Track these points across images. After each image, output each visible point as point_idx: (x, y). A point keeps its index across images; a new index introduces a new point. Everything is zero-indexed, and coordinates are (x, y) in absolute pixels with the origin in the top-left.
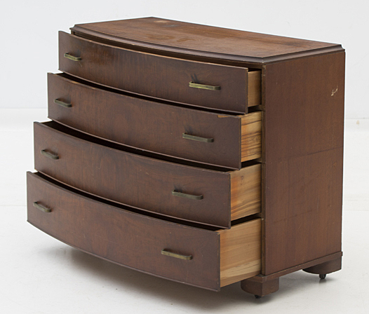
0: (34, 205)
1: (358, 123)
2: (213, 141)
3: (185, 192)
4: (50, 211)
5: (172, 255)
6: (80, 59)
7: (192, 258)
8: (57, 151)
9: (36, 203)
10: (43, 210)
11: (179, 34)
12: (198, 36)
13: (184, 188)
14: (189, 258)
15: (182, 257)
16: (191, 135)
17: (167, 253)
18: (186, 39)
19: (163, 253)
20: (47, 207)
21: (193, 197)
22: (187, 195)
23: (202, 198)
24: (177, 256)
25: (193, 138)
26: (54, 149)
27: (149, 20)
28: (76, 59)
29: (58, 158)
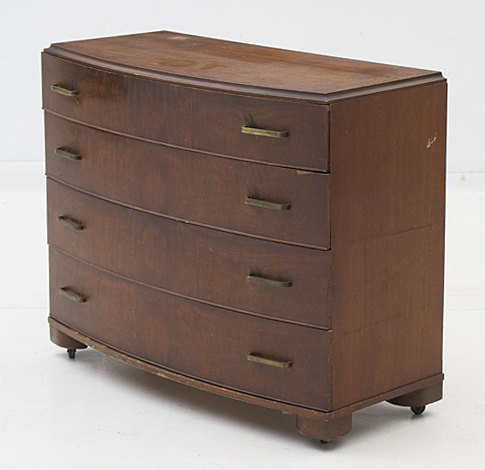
0: (61, 292)
1: (463, 179)
2: (289, 208)
3: (266, 277)
4: (85, 300)
5: (262, 361)
6: (77, 93)
7: (291, 365)
8: (80, 218)
9: (63, 289)
10: (75, 299)
11: (203, 58)
12: (232, 60)
13: (264, 271)
14: (287, 366)
15: (277, 364)
16: (258, 199)
17: (255, 359)
18: (215, 65)
19: (249, 358)
20: (79, 294)
21: (278, 284)
22: (269, 281)
23: (290, 285)
24: (270, 363)
25: (260, 204)
26: (77, 215)
27: (160, 36)
28: (69, 93)
29: (82, 228)
